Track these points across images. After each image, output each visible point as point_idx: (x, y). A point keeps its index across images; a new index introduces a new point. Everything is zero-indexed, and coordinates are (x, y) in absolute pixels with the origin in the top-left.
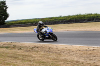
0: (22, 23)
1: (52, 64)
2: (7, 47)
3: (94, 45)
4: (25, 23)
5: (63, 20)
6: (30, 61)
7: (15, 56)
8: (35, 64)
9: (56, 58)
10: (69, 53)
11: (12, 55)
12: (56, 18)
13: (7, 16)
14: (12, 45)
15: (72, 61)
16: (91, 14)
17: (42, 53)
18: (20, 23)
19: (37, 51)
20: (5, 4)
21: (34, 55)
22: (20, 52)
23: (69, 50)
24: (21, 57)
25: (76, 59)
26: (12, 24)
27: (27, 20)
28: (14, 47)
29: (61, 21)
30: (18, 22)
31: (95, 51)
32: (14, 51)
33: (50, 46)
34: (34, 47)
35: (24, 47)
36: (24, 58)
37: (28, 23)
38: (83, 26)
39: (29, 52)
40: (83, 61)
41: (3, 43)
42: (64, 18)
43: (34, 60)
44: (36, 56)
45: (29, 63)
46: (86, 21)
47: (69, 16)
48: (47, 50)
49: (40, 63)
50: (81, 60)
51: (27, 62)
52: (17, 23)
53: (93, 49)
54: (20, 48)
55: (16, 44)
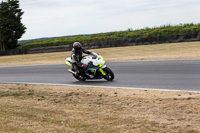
0: (52, 44)
1: (102, 128)
2: (16, 95)
3: (192, 89)
4: (58, 44)
5: (134, 36)
6: (59, 123)
8: (68, 129)
9: (111, 115)
10: (139, 105)
11: (23, 110)
12: (120, 34)
13: (21, 30)
14: (27, 91)
15: (143, 123)
16: (192, 25)
17: (85, 106)
18: (47, 45)
19: (76, 103)
20: (17, 6)
21: (67, 111)
22: (41, 104)
23: (140, 100)
24: (41, 116)
25: (151, 118)
26: (32, 46)
27: (63, 38)
28: (31, 94)
29: (130, 40)
30: (44, 43)
31: (193, 101)
32: (29, 101)
33: (102, 92)
34: (71, 94)
35: (51, 95)
36: (47, 118)
37: (65, 43)
38: (174, 49)
39: (58, 104)
40: (165, 121)
41: (10, 86)
42: (136, 34)
43: (67, 122)
44: (72, 112)
45: (57, 127)
46: (181, 38)
47: (147, 29)
48: (95, 99)
49: (77, 127)
50: (163, 121)
51: (52, 125)
53: (189, 96)
54: (42, 96)
55: (35, 88)
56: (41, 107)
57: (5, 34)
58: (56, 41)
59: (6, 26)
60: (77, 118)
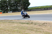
0: (38, 8)
2: (27, 23)
6: (41, 32)
7: (32, 29)
14: (31, 22)
17: (49, 27)
19: (46, 26)
21: (43, 28)
22: (35, 26)
24: (35, 30)
26: (32, 9)
27: (42, 6)
28: (32, 23)
32: (31, 25)
34: (44, 23)
35: (38, 23)
36: (37, 30)
39: (41, 26)
41: (25, 21)
43: (43, 32)
51: (39, 33)
52: (36, 9)
54: (35, 24)
55: (33, 21)
56: (35, 27)
57: (24, 5)
58: (40, 7)
59: (24, 3)
60: (46, 31)
